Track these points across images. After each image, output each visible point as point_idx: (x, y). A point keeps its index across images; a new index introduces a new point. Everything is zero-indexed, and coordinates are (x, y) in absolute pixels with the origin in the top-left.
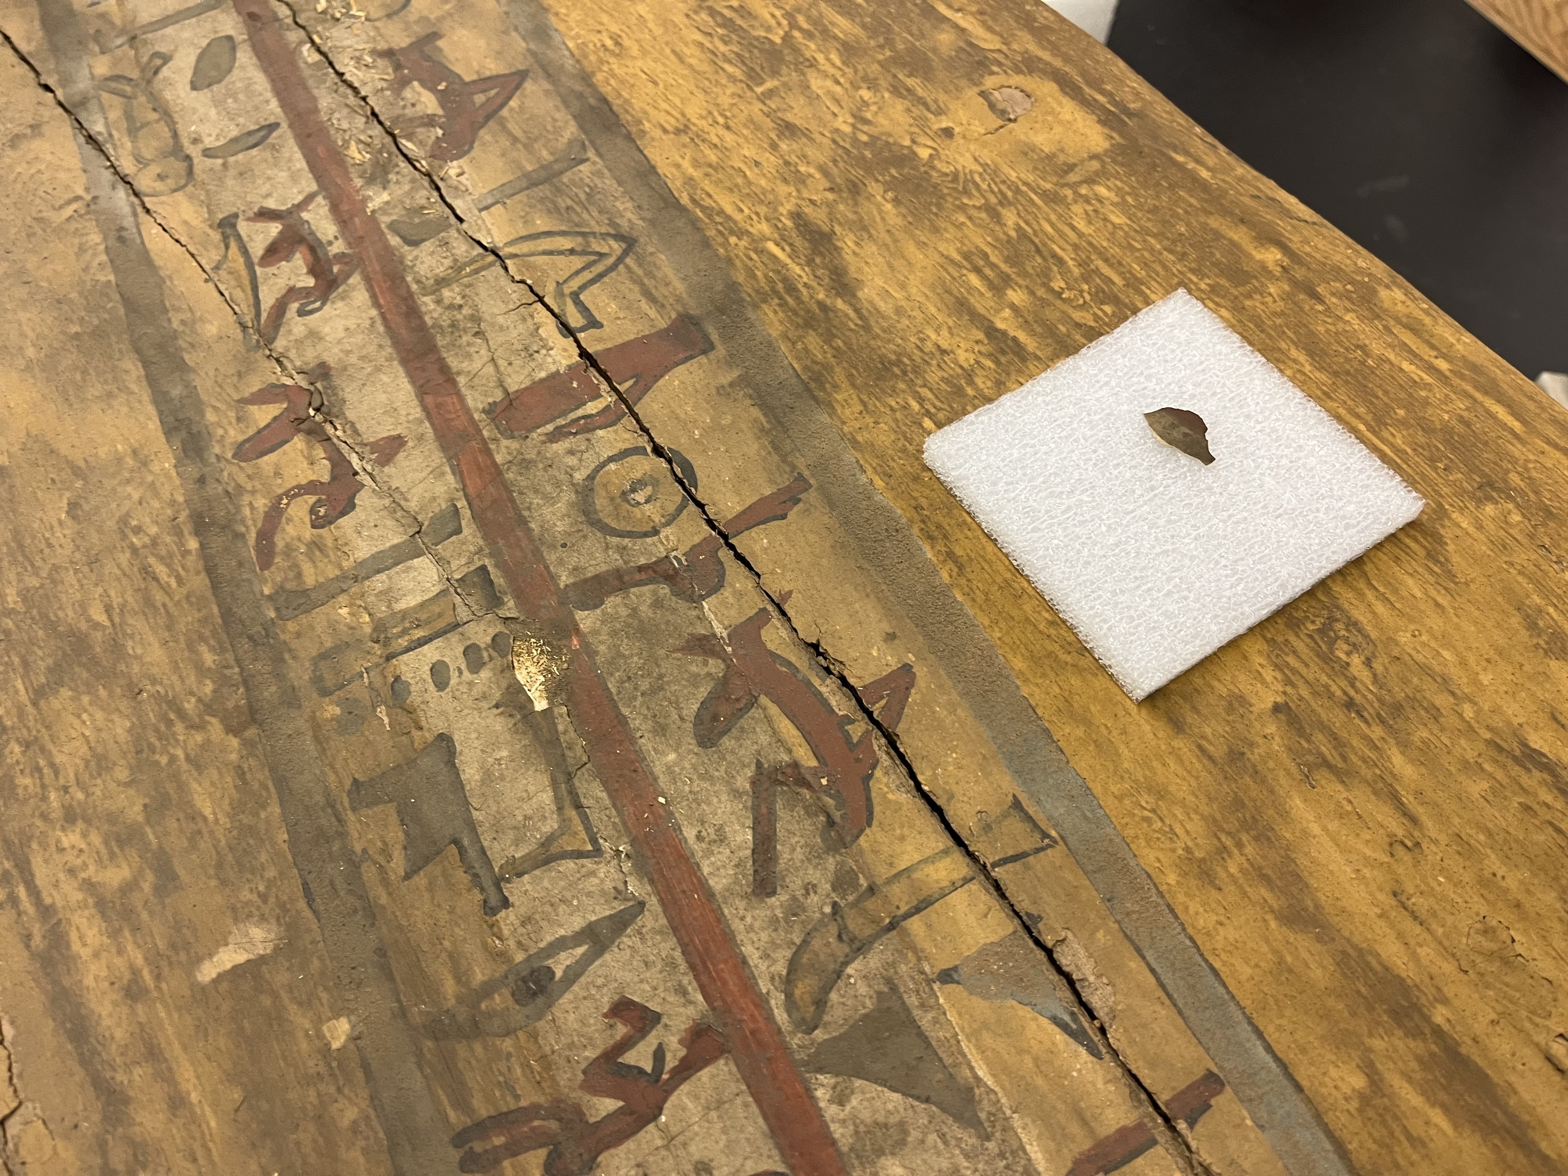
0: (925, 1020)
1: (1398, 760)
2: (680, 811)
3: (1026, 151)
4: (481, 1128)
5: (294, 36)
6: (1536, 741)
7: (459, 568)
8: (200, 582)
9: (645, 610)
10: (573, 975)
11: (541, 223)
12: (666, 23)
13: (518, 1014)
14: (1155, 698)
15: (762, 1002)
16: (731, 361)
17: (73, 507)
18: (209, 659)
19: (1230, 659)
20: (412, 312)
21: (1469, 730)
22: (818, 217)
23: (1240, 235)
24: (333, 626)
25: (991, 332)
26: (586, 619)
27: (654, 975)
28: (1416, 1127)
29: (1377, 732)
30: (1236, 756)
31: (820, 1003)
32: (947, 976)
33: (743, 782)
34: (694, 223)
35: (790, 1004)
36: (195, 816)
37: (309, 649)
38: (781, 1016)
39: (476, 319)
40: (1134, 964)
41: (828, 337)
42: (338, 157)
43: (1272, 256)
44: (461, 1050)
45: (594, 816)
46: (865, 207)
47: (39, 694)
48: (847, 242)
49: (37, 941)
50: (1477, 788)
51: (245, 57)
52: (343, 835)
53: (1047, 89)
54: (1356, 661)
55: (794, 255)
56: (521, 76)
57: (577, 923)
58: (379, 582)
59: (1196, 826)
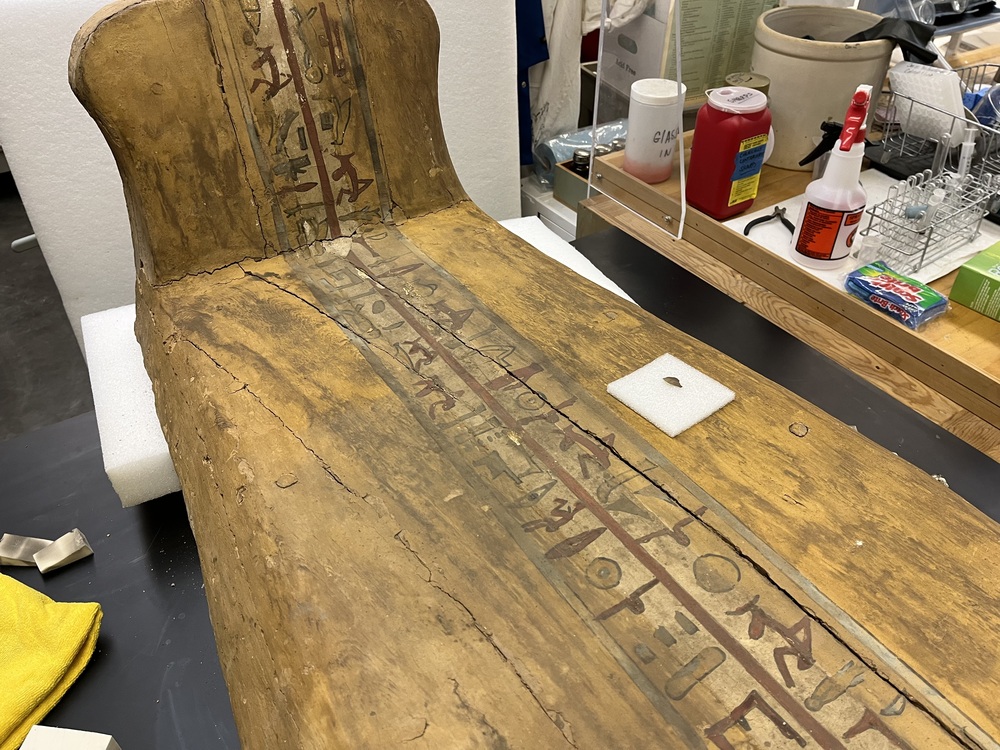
0: (633, 501)
1: (738, 447)
2: (561, 464)
3: (619, 326)
4: (527, 524)
5: (401, 301)
6: (770, 442)
7: (488, 417)
8: (416, 423)
9: (540, 425)
10: (542, 495)
11: (488, 344)
12: (511, 298)
13: (531, 503)
14: (676, 437)
15: (592, 498)
16: (549, 372)
17: (372, 409)
18: (425, 439)
19: (694, 429)
20: (457, 364)
21: (754, 440)
22: (565, 341)
23: (680, 343)
24: (457, 431)
25: (618, 365)
26: (525, 427)
27: (564, 494)
28: (754, 513)
29: (732, 442)
30: (698, 448)
31: (606, 498)
32: (636, 493)
33: (576, 457)
34: (531, 343)
35: (599, 498)
36: (432, 470)
37: (452, 435)
38: (597, 500)
39: (475, 365)
40: (682, 488)
41: (574, 367)
42: (425, 330)
43: (689, 348)
44: (519, 511)
45: (539, 465)
46: (577, 339)
47: (378, 449)
48: (575, 347)
49: (395, 497)
50: (758, 451)
51: (387, 305)
52: (473, 471)
53: (622, 312)
54: (725, 429)
55: (560, 349)
56: (472, 310)
57: (541, 485)
58: (467, 421)
59: (691, 461)
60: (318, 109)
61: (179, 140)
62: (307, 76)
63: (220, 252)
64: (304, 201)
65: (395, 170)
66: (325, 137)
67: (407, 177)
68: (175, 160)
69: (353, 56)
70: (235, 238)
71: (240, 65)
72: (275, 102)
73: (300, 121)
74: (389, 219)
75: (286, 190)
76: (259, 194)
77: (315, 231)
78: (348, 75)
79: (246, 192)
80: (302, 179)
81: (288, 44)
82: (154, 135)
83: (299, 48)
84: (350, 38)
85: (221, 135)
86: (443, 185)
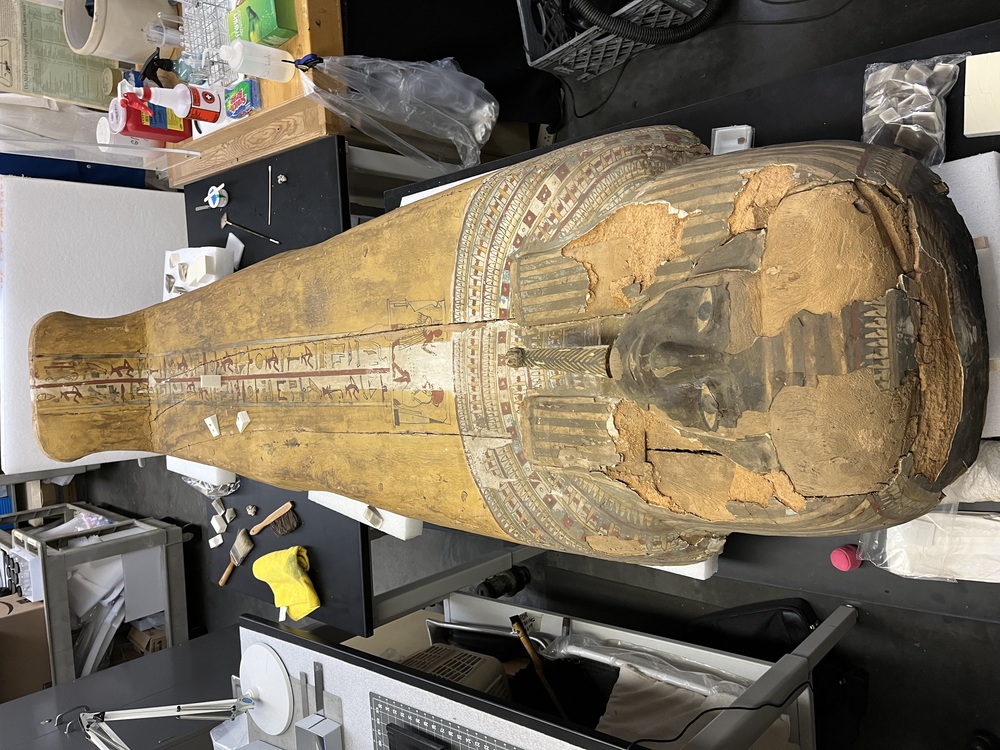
60: (90, 378)
61: (95, 433)
62: (74, 379)
63: (143, 428)
64: (129, 391)
65: (123, 348)
66: (102, 377)
67: (127, 343)
68: (103, 436)
69: (68, 358)
70: (139, 421)
71: (67, 405)
72: (84, 395)
73: (94, 386)
74: (145, 356)
75: (122, 397)
76: (122, 408)
77: (143, 388)
78: (76, 362)
79: (121, 413)
80: (119, 390)
81: (60, 385)
82: (92, 441)
83: (62, 381)
84: (60, 359)
85: (95, 418)
86: (134, 325)
